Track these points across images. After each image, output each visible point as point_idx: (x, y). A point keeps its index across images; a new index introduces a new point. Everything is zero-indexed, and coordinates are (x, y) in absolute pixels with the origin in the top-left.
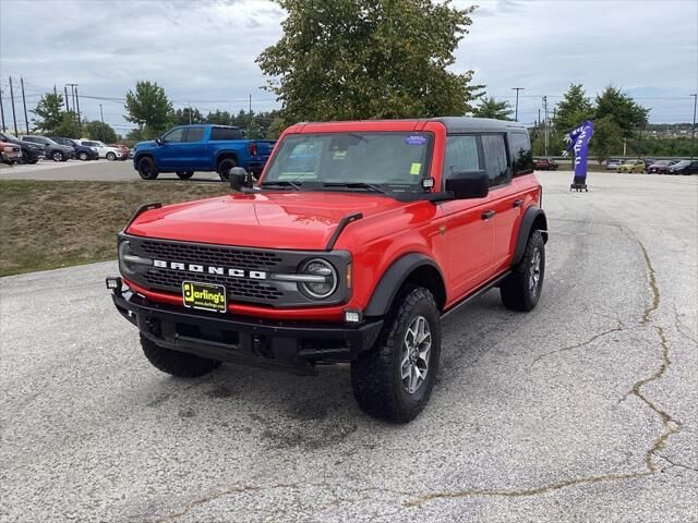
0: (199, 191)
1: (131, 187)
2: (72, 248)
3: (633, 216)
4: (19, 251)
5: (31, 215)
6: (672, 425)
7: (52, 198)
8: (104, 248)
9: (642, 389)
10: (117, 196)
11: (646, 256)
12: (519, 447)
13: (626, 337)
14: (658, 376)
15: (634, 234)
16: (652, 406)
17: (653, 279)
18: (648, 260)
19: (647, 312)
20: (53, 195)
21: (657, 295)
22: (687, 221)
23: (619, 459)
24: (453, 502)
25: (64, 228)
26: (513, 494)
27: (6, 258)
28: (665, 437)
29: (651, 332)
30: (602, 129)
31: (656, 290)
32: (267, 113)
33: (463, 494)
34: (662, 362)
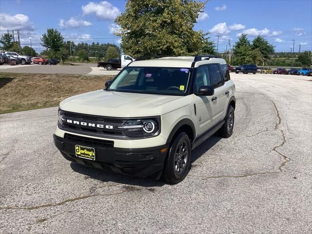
0: (85, 78)
1: (55, 76)
2: (32, 102)
3: (268, 91)
4: (9, 103)
5: (12, 88)
6: (287, 159)
7: (20, 81)
8: (47, 102)
9: (276, 149)
10: (49, 80)
11: (275, 106)
12: (236, 165)
13: (270, 133)
14: (282, 145)
15: (270, 98)
16: (280, 154)
17: (278, 114)
18: (276, 107)
19: (277, 125)
20: (21, 79)
21: (280, 120)
22: (290, 93)
23: (270, 168)
24: (217, 179)
25: (27, 93)
26: (237, 177)
27: (3, 106)
28: (285, 162)
29: (278, 132)
30: (254, 54)
31: (279, 118)
32: (105, 44)
33: (220, 177)
34: (283, 141)
